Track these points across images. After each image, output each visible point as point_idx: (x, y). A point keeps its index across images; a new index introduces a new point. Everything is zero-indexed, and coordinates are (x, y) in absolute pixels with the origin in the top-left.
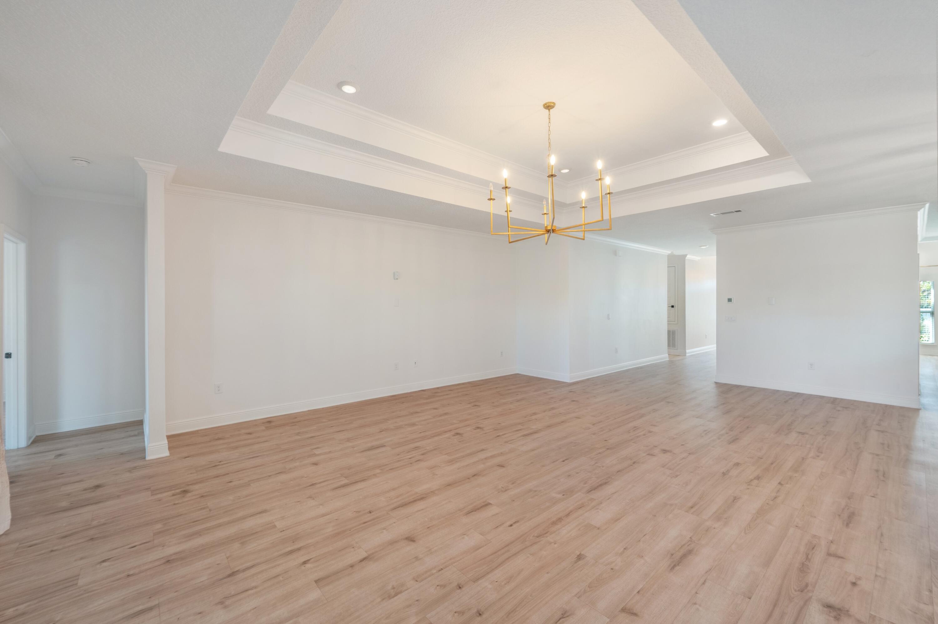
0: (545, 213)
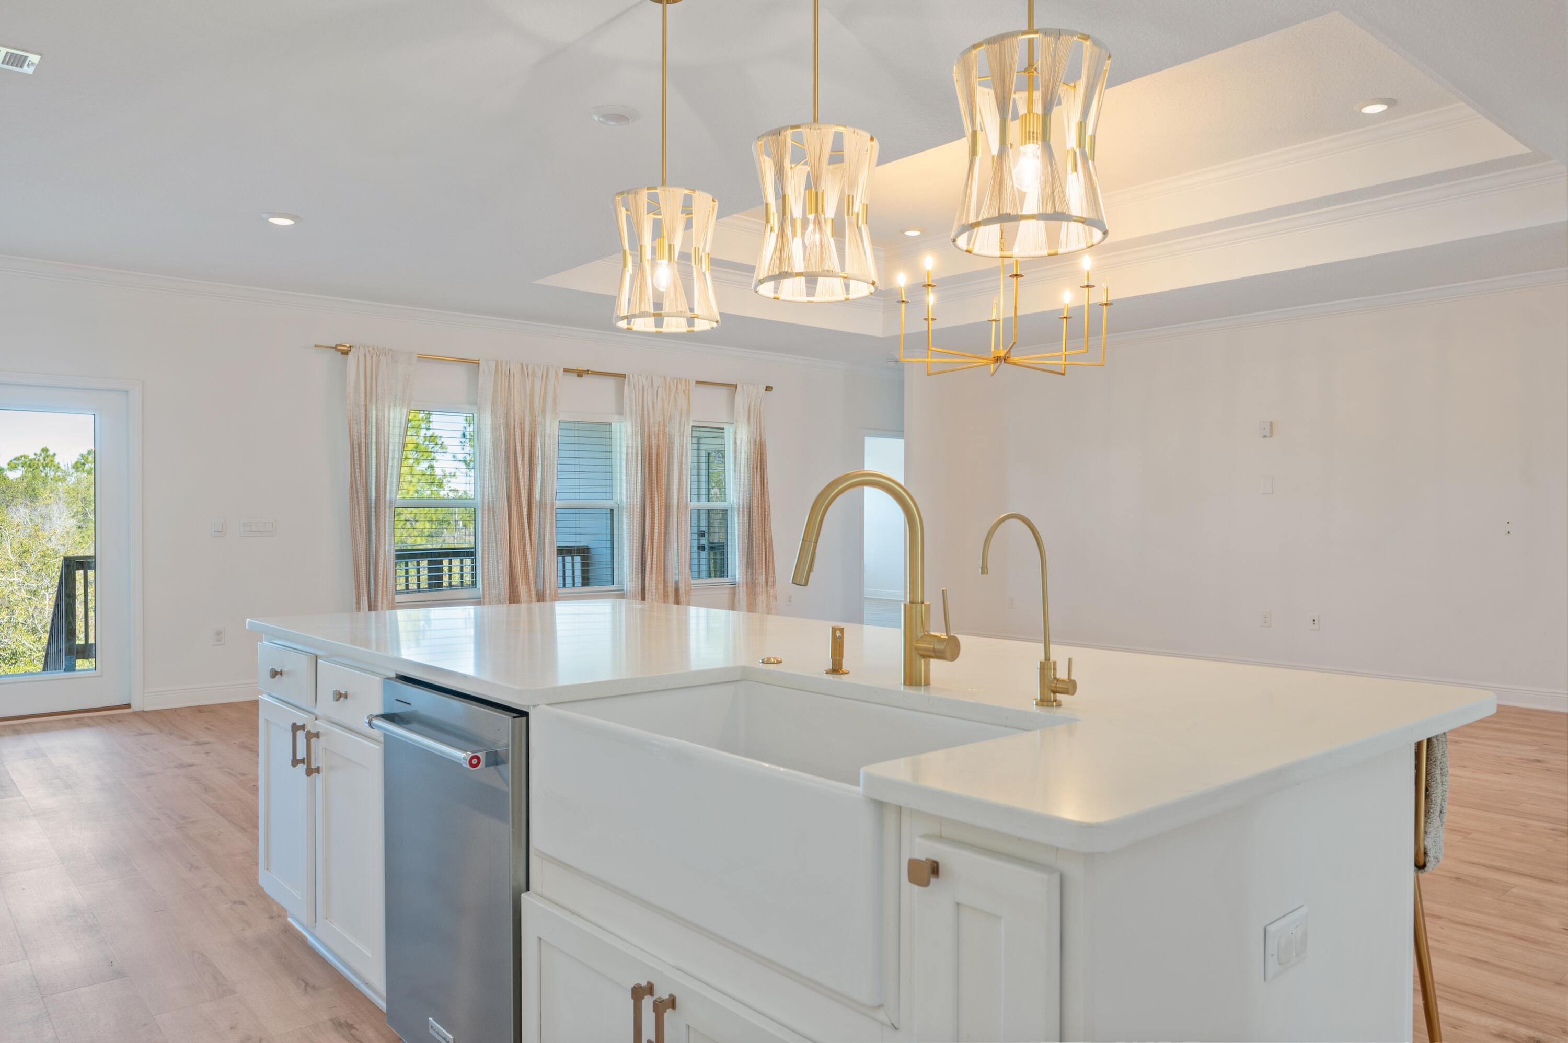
0: (993, 319)
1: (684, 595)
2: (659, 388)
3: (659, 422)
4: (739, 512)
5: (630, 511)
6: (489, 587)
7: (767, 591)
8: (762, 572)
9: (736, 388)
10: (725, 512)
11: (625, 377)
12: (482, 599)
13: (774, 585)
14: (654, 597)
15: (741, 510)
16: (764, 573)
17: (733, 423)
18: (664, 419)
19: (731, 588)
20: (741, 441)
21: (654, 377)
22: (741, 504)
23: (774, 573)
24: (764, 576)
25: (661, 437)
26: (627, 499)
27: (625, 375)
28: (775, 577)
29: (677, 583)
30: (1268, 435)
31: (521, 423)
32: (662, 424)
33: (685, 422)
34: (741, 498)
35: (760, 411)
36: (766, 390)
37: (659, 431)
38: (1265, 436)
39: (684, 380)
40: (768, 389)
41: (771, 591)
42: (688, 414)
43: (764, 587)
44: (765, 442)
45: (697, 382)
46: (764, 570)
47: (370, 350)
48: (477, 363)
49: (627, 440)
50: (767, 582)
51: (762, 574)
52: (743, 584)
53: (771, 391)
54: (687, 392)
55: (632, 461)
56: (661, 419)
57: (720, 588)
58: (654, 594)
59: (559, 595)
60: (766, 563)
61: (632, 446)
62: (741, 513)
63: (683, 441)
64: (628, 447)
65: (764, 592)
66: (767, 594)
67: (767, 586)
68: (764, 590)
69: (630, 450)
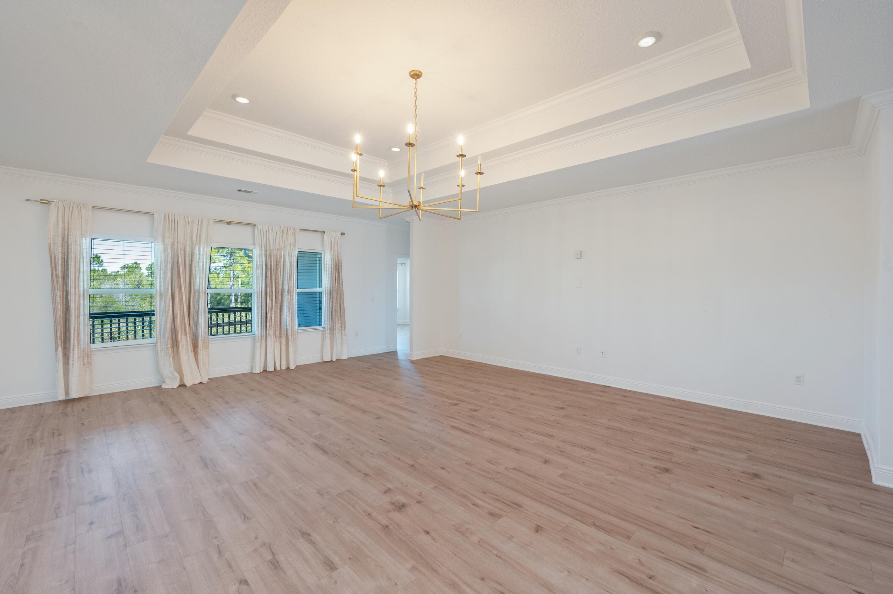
1: (291, 336)
2: (277, 232)
3: (277, 249)
4: (325, 293)
5: (257, 294)
6: (160, 337)
7: (341, 332)
8: (339, 323)
9: (324, 233)
10: (321, 294)
11: (255, 225)
12: (156, 344)
13: (345, 329)
14: (272, 338)
15: (326, 293)
16: (340, 323)
17: (323, 250)
18: (280, 248)
19: (322, 331)
20: (327, 259)
21: (273, 226)
22: (327, 290)
23: (345, 323)
24: (340, 324)
25: (278, 257)
26: (256, 288)
27: (255, 224)
28: (345, 325)
29: (287, 330)
30: (579, 257)
31: (184, 248)
32: (279, 250)
33: (292, 249)
34: (327, 287)
35: (338, 245)
36: (342, 235)
37: (277, 253)
38: (578, 258)
39: (292, 228)
40: (342, 234)
41: (343, 332)
42: (295, 245)
43: (340, 330)
44: (341, 260)
45: (301, 230)
46: (340, 322)
47: (68, 204)
48: (152, 214)
49: (256, 258)
50: (341, 328)
51: (339, 324)
52: (327, 329)
53: (344, 235)
54: (294, 234)
55: (259, 269)
56: (278, 248)
57: (315, 331)
58: (272, 336)
59: (210, 339)
60: (341, 318)
61: (259, 261)
62: (326, 294)
63: (291, 258)
64: (257, 261)
65: (340, 333)
66: (342, 333)
67: (341, 329)
68: (340, 331)
69: (258, 263)
